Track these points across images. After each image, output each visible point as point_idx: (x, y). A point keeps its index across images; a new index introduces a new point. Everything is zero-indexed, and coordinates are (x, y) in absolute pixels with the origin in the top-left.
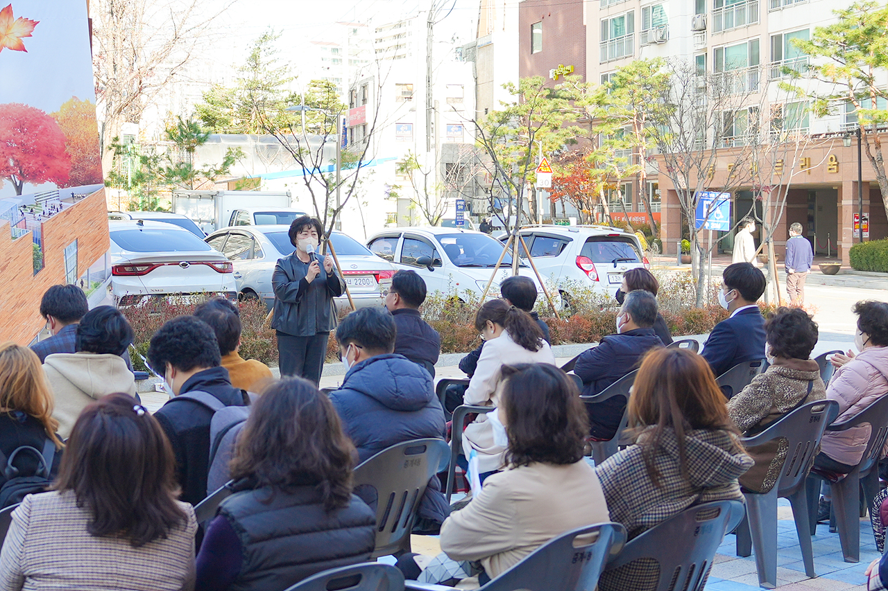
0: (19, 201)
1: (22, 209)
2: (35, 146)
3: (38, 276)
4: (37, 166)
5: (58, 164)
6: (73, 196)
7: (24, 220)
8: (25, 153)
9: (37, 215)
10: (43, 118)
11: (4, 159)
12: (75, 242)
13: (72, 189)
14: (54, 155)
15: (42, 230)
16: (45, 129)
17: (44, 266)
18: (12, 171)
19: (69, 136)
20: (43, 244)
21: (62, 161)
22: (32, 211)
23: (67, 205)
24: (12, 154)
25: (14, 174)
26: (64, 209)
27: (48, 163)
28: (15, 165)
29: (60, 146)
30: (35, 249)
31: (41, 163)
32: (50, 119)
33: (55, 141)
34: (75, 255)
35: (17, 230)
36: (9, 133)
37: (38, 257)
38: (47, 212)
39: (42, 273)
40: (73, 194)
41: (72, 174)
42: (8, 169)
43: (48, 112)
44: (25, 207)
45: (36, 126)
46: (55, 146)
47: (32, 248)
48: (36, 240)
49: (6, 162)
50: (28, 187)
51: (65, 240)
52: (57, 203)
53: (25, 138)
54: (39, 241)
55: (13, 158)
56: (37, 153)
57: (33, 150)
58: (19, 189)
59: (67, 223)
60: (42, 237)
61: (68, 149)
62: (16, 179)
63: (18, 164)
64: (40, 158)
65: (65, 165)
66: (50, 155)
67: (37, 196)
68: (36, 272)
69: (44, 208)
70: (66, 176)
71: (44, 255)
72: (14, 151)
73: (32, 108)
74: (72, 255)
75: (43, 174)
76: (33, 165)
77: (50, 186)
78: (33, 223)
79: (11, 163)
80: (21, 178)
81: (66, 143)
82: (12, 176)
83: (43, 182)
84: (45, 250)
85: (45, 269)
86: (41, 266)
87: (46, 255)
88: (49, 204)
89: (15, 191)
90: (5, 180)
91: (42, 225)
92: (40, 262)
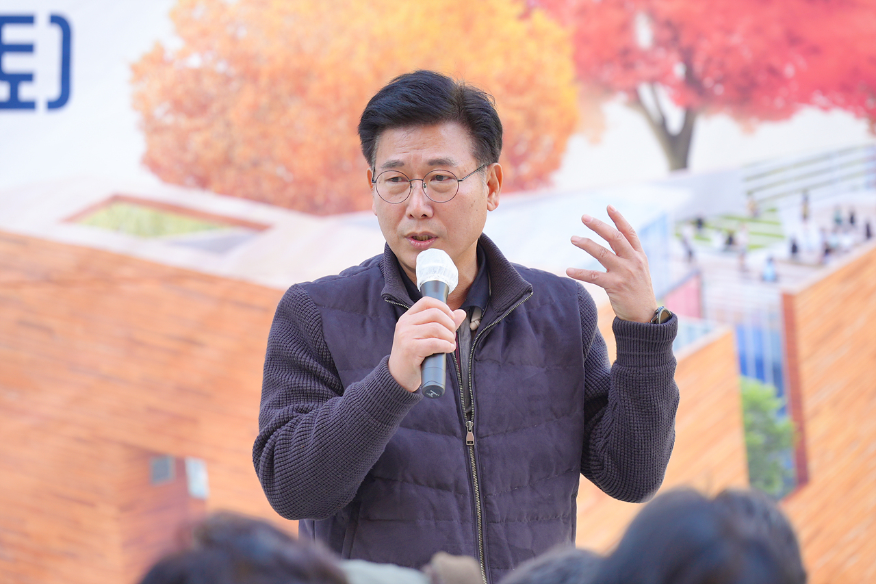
1: (689, 231)
7: (693, 284)
9: (756, 260)
15: (790, 326)
17: (802, 479)
18: (642, 69)
22: (730, 241)
25: (653, 81)
28: (658, 43)
30: (754, 407)
31: (776, 31)
37: (774, 441)
38: (811, 239)
39: (797, 509)
42: (627, 57)
44: (699, 223)
47: (737, 401)
48: (754, 368)
49: (626, 27)
54: (774, 371)
55: (653, 15)
58: (677, 148)
60: (791, 353)
62: (668, 105)
63: (675, 39)
67: (762, 178)
69: (792, 227)
71: (801, 429)
75: (783, 78)
78: (735, 294)
79: (644, 34)
82: (644, 90)
83: (785, 113)
84: (810, 404)
85: (808, 492)
86: (787, 482)
87: (816, 429)
88: (823, 203)
89: (655, 156)
90: (616, 110)
91: (788, 302)
92: (785, 461)
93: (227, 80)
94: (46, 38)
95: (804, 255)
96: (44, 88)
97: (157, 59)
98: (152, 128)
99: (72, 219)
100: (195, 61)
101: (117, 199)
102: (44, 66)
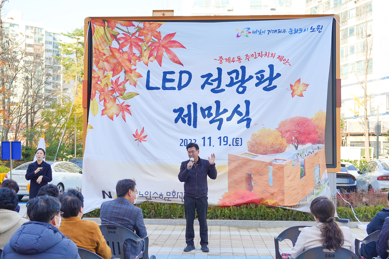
0: (296, 152)
1: (297, 155)
2: (304, 131)
3: (303, 178)
4: (304, 139)
5: (313, 136)
6: (318, 148)
7: (298, 159)
8: (299, 134)
9: (303, 157)
10: (307, 120)
11: (291, 137)
12: (318, 166)
13: (318, 145)
14: (311, 133)
15: (305, 162)
16: (308, 124)
17: (305, 175)
18: (293, 141)
19: (318, 125)
20: (305, 166)
21: (314, 134)
22: (301, 155)
23: (316, 151)
24: (294, 135)
25: (294, 142)
26: (314, 153)
27: (308, 137)
28: (295, 139)
29: (314, 129)
30: (302, 169)
31: (305, 137)
32: (310, 120)
33: (311, 128)
34: (319, 171)
35: (295, 163)
36: (294, 127)
37: (302, 171)
38: (307, 155)
39: (304, 178)
40: (318, 147)
41: (318, 139)
42: (292, 140)
43: (310, 118)
45: (304, 124)
46: (311, 130)
47: (300, 169)
48: (302, 166)
49: (292, 138)
50: (300, 147)
51: (314, 165)
52: (311, 151)
53: (300, 129)
54: (303, 166)
55: (294, 137)
56: (304, 134)
57: (303, 133)
58: (297, 148)
59: (315, 158)
60: (305, 164)
61: (317, 130)
62: (296, 144)
63: (296, 138)
64: (305, 136)
65: (316, 136)
66: (309, 134)
67: (303, 150)
68: (301, 177)
69: (305, 153)
70: (316, 140)
71: (305, 170)
72: (295, 134)
73: (303, 117)
74: (317, 170)
75: (306, 141)
76: (303, 139)
77: (309, 145)
78: (301, 160)
79: (293, 138)
80: (298, 143)
81: (316, 128)
82: (294, 143)
83: (306, 144)
84: (306, 168)
85: (305, 176)
86: (303, 175)
87: (306, 170)
88: (308, 151)
89: (295, 149)
90: (291, 145)
91: (305, 159)
92: (303, 173)
93: (255, 144)
94: (240, 140)
95: (306, 156)
96: (240, 144)
97: (249, 142)
98: (249, 147)
99: (242, 155)
100: (252, 142)
101: (245, 153)
102: (240, 142)
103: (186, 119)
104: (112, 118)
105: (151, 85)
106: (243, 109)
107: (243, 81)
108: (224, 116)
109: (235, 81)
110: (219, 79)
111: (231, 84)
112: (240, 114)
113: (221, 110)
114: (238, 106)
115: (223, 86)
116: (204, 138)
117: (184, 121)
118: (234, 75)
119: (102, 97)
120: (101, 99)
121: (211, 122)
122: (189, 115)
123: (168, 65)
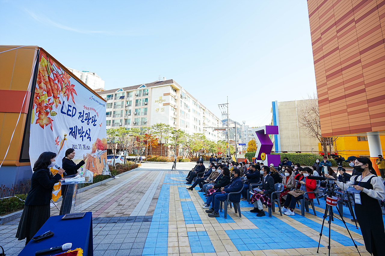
5: (102, 147)
15: (100, 157)
26: (103, 154)
31: (100, 147)
41: (103, 149)
84: (101, 160)
97: (92, 147)
102: (89, 148)
103: (73, 134)
104: (43, 127)
105: (63, 111)
106: (88, 132)
107: (89, 119)
108: (84, 134)
109: (87, 118)
110: (83, 116)
111: (86, 120)
112: (88, 134)
113: (83, 132)
114: (87, 130)
115: (84, 120)
116: (79, 145)
117: (72, 135)
118: (87, 115)
119: (38, 109)
120: (37, 111)
121: (80, 137)
122: (74, 132)
123: (71, 102)
